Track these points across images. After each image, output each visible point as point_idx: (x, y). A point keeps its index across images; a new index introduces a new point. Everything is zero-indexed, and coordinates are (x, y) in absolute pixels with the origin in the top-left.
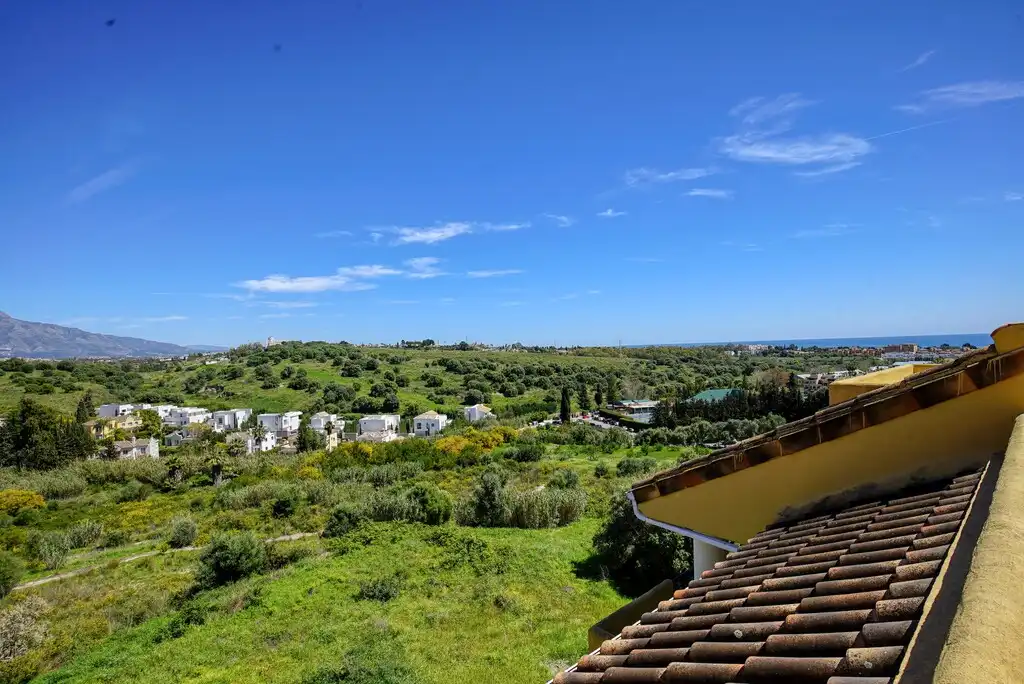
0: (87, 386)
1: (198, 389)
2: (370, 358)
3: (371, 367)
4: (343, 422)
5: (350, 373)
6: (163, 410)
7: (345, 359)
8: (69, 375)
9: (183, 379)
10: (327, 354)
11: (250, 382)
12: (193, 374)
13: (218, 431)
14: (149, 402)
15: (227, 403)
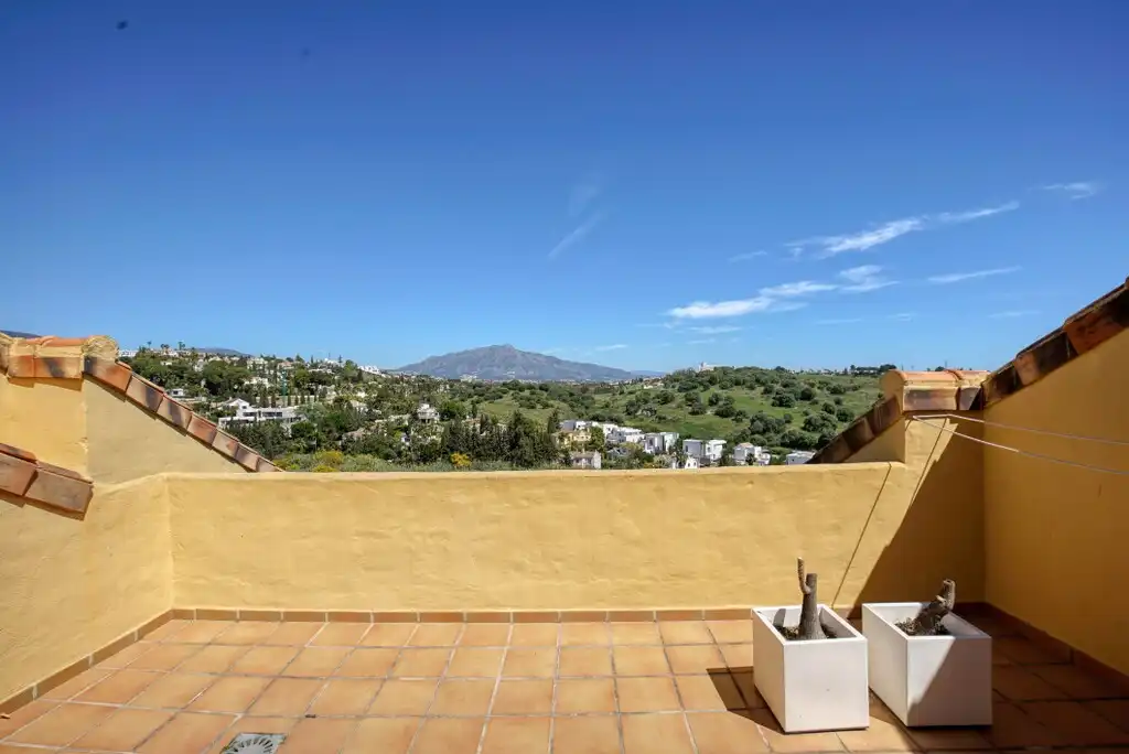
0: (556, 403)
1: (636, 412)
2: (806, 386)
3: (807, 396)
4: (769, 456)
5: (781, 402)
6: (607, 428)
7: (777, 387)
8: (545, 394)
9: (624, 402)
10: (758, 381)
11: (679, 406)
12: (633, 397)
13: (648, 451)
14: (598, 421)
15: (658, 426)
